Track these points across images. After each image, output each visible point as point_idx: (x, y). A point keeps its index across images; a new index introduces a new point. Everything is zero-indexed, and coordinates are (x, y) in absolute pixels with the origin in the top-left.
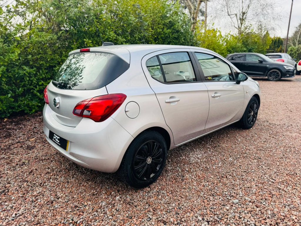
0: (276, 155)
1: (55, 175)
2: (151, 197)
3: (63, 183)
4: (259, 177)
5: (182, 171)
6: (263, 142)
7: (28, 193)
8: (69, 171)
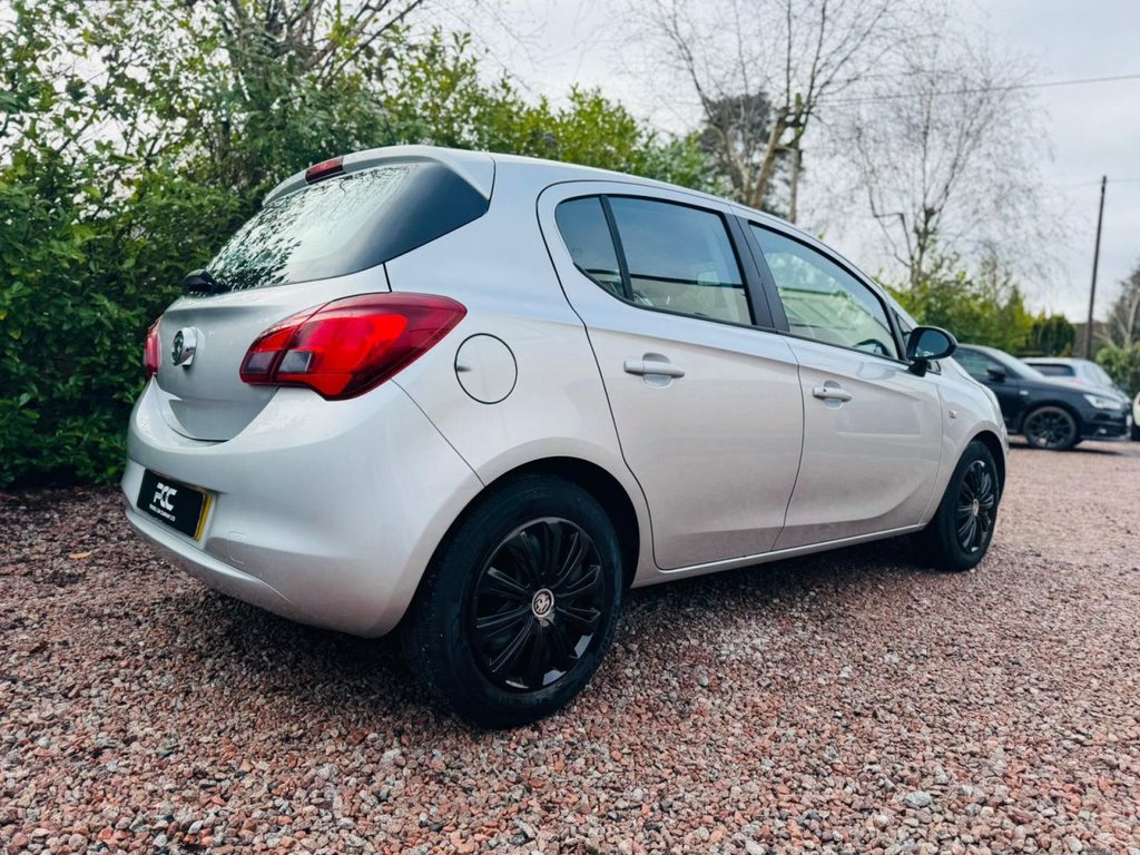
0: (1081, 655)
1: (136, 668)
2: (541, 762)
3: (165, 693)
4: (1015, 723)
5: (684, 685)
6: (1023, 614)
8: (201, 657)
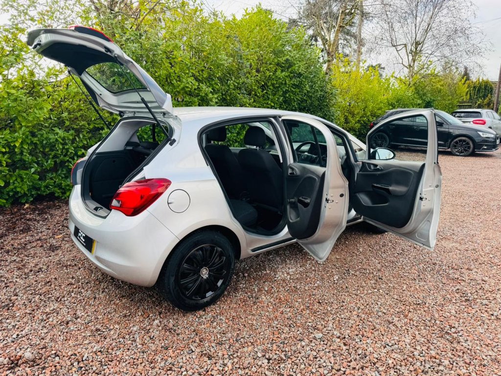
1: (79, 288)
3: (88, 298)
5: (259, 290)
8: (100, 282)
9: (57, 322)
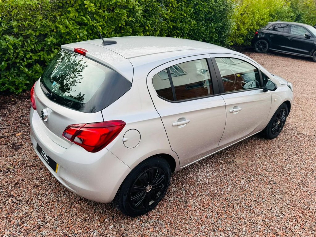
1: (44, 190)
2: (148, 229)
3: (53, 201)
4: (268, 209)
5: (187, 194)
6: (284, 160)
7: (13, 213)
9: (31, 227)
